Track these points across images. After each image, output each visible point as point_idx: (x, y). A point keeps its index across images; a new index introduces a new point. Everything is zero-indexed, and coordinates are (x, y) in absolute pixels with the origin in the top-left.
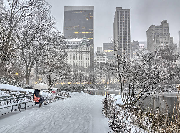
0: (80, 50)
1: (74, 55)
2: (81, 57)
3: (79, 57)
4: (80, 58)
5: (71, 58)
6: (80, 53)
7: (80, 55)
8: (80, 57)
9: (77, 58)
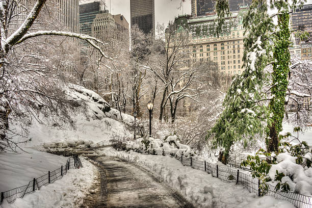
0: (236, 36)
1: (223, 48)
2: (239, 52)
3: (234, 52)
4: (236, 54)
5: (215, 56)
6: (236, 42)
7: (236, 46)
8: (236, 51)
9: (230, 55)
